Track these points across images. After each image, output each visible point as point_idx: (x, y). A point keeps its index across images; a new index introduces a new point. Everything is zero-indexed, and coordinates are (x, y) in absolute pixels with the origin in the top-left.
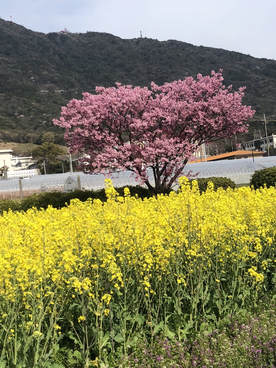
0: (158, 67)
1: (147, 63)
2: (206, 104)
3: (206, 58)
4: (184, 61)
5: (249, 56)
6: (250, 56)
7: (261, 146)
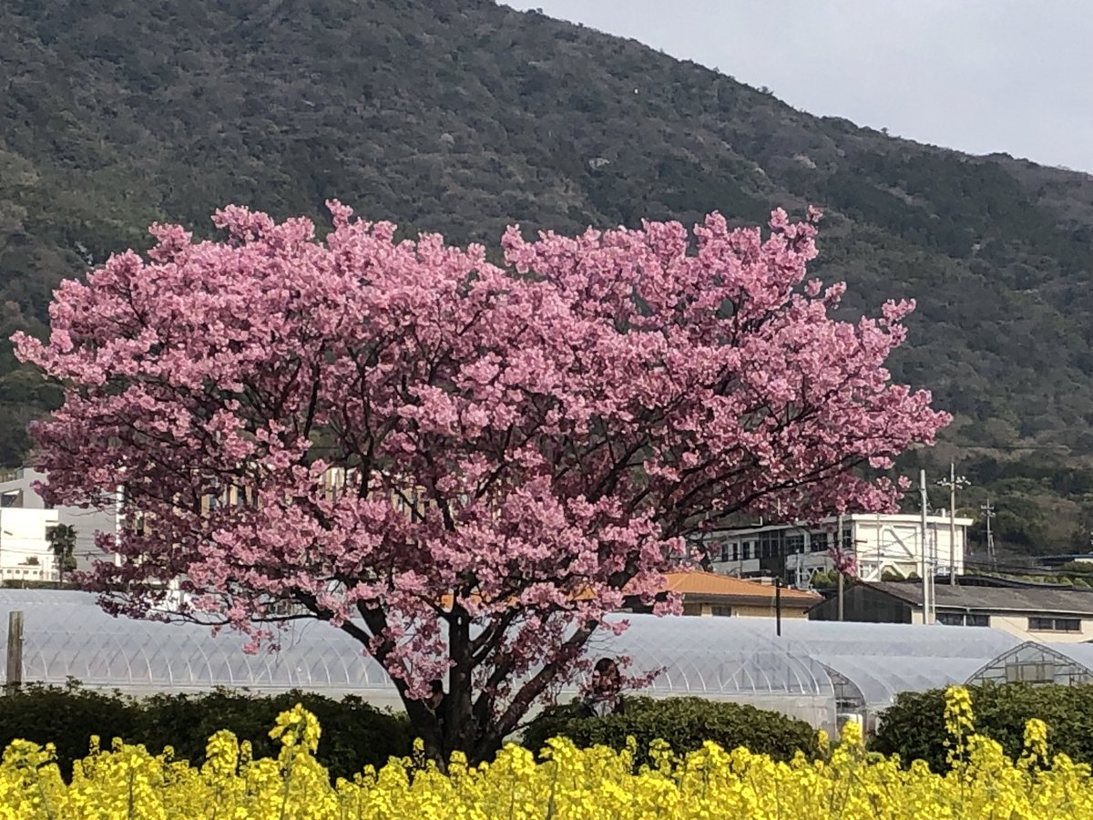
0: (302, 84)
1: (249, 56)
2: (734, 357)
3: (554, 74)
4: (441, 74)
5: (765, 97)
6: (770, 96)
7: (791, 562)
